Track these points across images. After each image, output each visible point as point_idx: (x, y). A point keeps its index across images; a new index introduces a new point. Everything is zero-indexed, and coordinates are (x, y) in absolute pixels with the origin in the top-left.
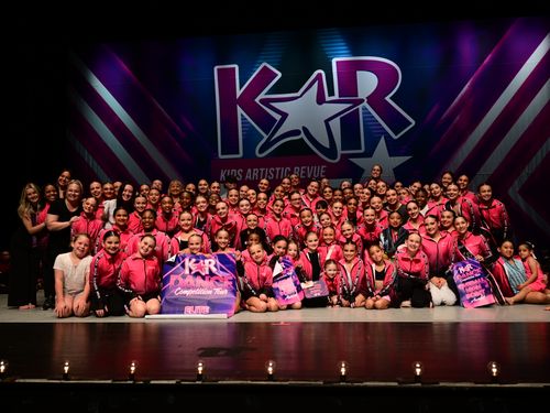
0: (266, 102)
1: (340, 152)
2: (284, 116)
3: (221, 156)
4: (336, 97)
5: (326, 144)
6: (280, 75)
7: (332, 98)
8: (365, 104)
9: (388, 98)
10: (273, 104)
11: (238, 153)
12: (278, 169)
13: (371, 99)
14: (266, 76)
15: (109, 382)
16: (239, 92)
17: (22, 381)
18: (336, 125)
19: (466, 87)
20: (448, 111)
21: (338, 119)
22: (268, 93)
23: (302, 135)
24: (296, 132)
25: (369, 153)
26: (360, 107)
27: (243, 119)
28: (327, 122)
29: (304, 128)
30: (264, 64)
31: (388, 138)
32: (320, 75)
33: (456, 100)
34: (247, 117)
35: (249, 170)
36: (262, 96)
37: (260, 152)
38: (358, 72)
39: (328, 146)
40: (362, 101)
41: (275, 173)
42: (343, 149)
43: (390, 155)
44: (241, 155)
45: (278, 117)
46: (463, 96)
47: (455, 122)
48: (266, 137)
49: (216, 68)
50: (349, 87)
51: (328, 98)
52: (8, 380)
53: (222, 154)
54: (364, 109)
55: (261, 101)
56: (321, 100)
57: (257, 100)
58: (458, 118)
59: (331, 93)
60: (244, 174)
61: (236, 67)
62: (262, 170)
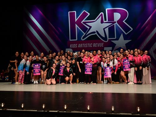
0: (84, 23)
1: (108, 38)
2: (90, 27)
3: (70, 40)
4: (107, 21)
5: (104, 36)
6: (89, 14)
7: (106, 21)
8: (116, 23)
9: (124, 21)
10: (87, 24)
11: (76, 39)
12: (88, 44)
13: (118, 22)
14: (85, 14)
15: (36, 111)
16: (76, 20)
17: (8, 110)
18: (107, 30)
19: (150, 17)
20: (144, 25)
21: (108, 28)
22: (85, 20)
23: (96, 33)
24: (94, 32)
25: (117, 39)
26: (115, 24)
27: (77, 28)
28: (104, 29)
29: (97, 31)
30: (84, 11)
31: (124, 34)
32: (102, 14)
33: (146, 22)
34: (79, 28)
35: (79, 44)
36: (83, 21)
37: (83, 39)
38: (114, 13)
39: (104, 37)
40: (116, 22)
41: (87, 45)
42: (109, 38)
43: (124, 40)
44: (77, 40)
45: (88, 28)
46: (149, 20)
47: (146, 29)
48: (85, 34)
49: (69, 12)
50: (111, 18)
51: (104, 22)
52: (4, 109)
53: (71, 39)
54: (116, 25)
55: (83, 22)
56: (102, 22)
57: (82, 22)
58: (147, 28)
59: (105, 20)
60: (78, 46)
61: (75, 12)
62: (83, 44)
